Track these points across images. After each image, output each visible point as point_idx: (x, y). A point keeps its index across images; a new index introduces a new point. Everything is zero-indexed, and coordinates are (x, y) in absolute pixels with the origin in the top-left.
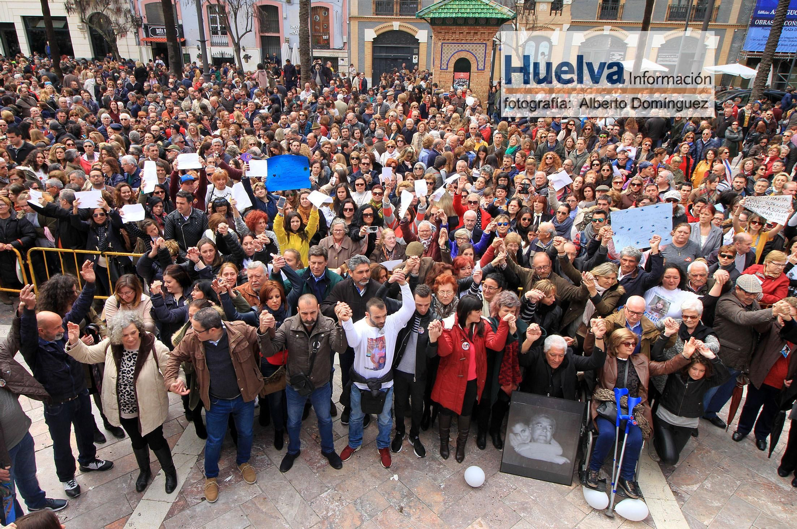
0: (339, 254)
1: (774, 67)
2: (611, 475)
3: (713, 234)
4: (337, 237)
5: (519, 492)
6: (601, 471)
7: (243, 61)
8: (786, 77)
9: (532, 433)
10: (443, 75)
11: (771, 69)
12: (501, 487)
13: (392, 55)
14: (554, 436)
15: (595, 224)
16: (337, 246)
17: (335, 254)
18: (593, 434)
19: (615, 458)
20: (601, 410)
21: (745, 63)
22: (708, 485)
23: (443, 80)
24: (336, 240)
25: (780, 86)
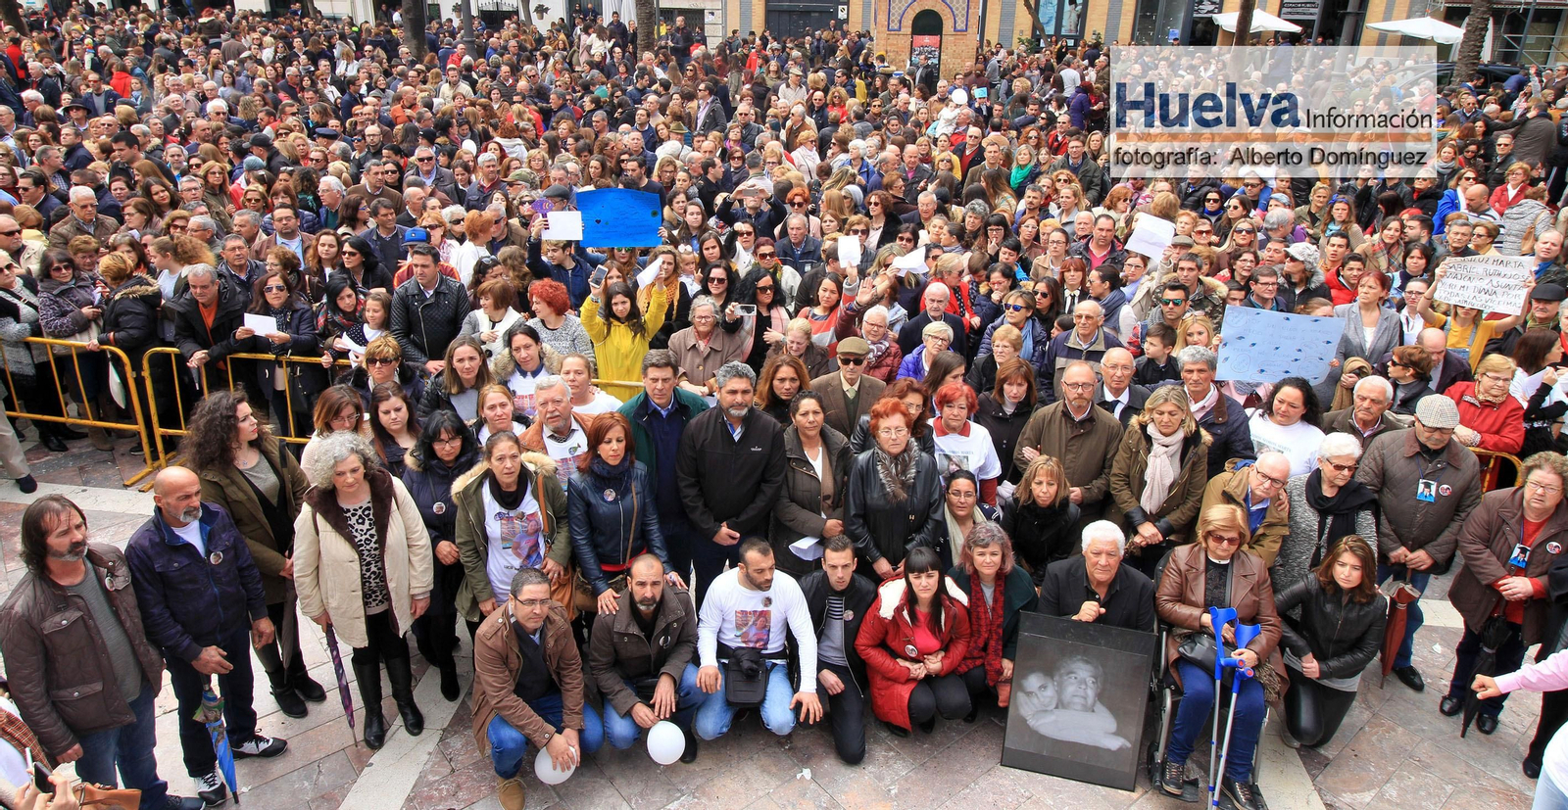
0: (706, 359)
1: (1495, 23)
2: (1207, 771)
3: (1386, 324)
4: (702, 329)
5: (1036, 802)
6: (1189, 764)
7: (534, 16)
8: (1518, 40)
9: (1060, 692)
10: (893, 40)
11: (1490, 26)
12: (1002, 793)
13: (801, 5)
14: (1100, 697)
15: (1166, 309)
16: (702, 345)
17: (698, 361)
18: (1173, 693)
19: (1214, 739)
20: (1186, 650)
21: (1443, 15)
22: (1391, 791)
23: (894, 48)
24: (701, 335)
25: (1508, 57)
